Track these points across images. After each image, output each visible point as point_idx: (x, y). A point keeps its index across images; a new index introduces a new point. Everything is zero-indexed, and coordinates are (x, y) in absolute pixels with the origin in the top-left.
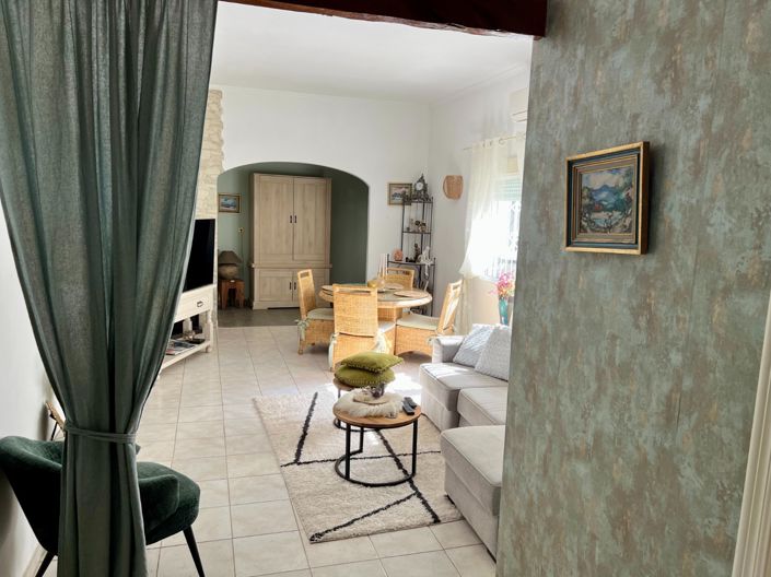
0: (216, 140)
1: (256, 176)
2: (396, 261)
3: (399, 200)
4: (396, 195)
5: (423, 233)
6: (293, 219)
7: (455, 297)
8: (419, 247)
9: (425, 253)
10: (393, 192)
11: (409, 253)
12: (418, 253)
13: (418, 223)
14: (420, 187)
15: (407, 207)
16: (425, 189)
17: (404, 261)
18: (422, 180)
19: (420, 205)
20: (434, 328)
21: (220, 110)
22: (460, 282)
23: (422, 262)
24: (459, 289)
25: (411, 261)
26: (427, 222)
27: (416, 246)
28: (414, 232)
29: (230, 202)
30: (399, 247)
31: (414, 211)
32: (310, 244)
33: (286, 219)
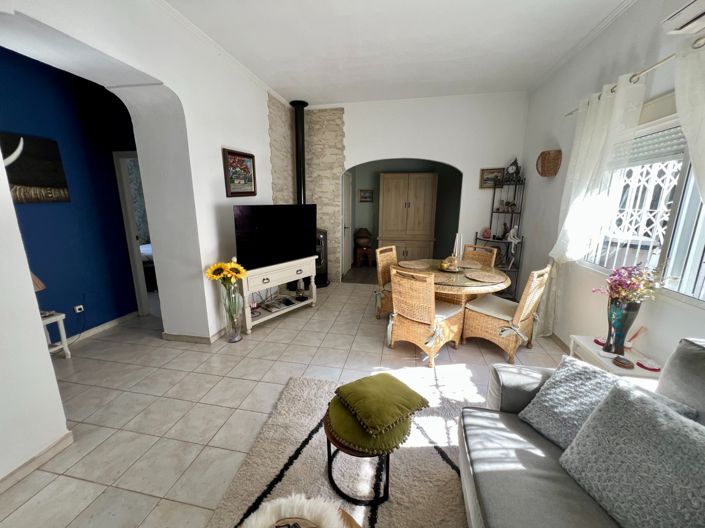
0: (340, 146)
1: (382, 175)
2: (485, 238)
3: (491, 183)
4: (488, 179)
5: (513, 212)
6: (407, 205)
7: (540, 286)
8: (508, 225)
9: (513, 232)
10: (485, 177)
11: (497, 230)
12: (506, 231)
13: (508, 204)
14: (512, 170)
15: (498, 190)
16: (518, 171)
17: (491, 239)
18: (515, 163)
19: (512, 187)
20: (509, 318)
21: (343, 123)
22: (548, 269)
23: (509, 239)
24: (546, 276)
25: (498, 239)
26: (518, 202)
27: (505, 224)
28: (504, 212)
29: (367, 195)
30: (488, 225)
31: (505, 193)
32: (419, 223)
33: (402, 204)
